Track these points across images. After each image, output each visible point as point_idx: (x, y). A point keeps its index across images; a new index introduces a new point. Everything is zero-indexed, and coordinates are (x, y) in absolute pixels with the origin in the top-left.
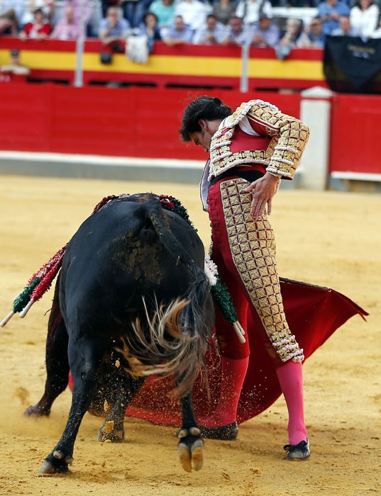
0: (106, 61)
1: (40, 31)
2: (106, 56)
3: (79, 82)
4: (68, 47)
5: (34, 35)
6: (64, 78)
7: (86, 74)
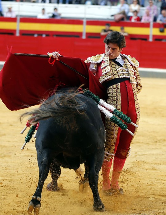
0: (162, 31)
1: (135, 19)
2: (162, 29)
3: (151, 40)
4: (147, 25)
5: (133, 21)
6: (144, 38)
7: (154, 36)
